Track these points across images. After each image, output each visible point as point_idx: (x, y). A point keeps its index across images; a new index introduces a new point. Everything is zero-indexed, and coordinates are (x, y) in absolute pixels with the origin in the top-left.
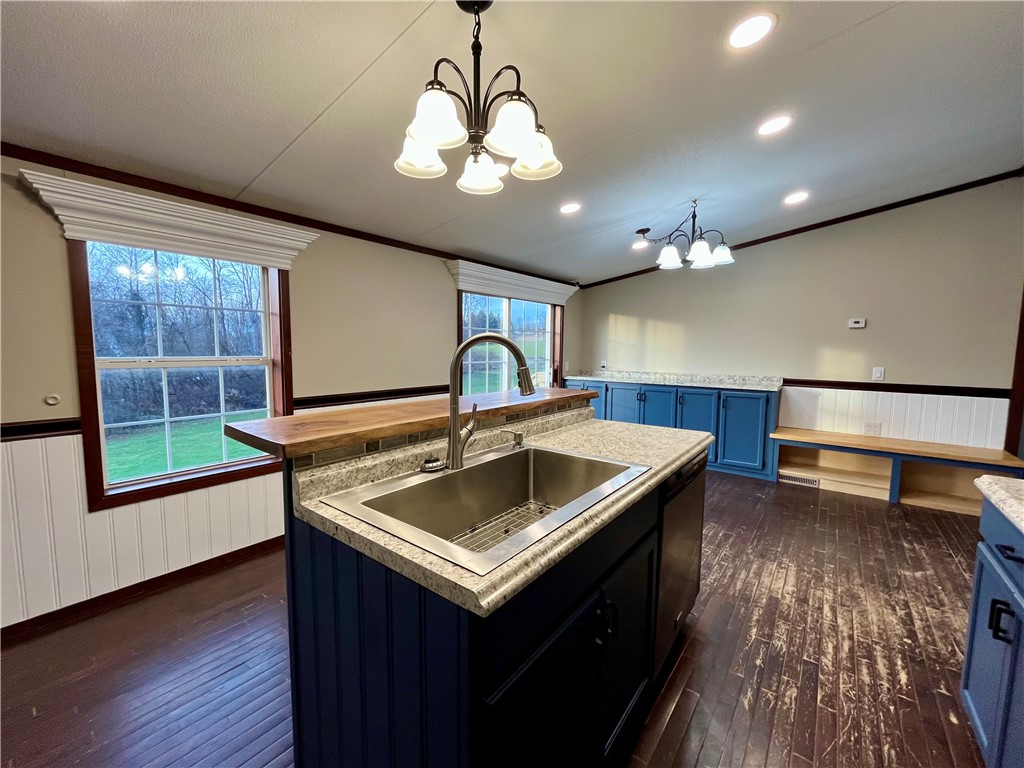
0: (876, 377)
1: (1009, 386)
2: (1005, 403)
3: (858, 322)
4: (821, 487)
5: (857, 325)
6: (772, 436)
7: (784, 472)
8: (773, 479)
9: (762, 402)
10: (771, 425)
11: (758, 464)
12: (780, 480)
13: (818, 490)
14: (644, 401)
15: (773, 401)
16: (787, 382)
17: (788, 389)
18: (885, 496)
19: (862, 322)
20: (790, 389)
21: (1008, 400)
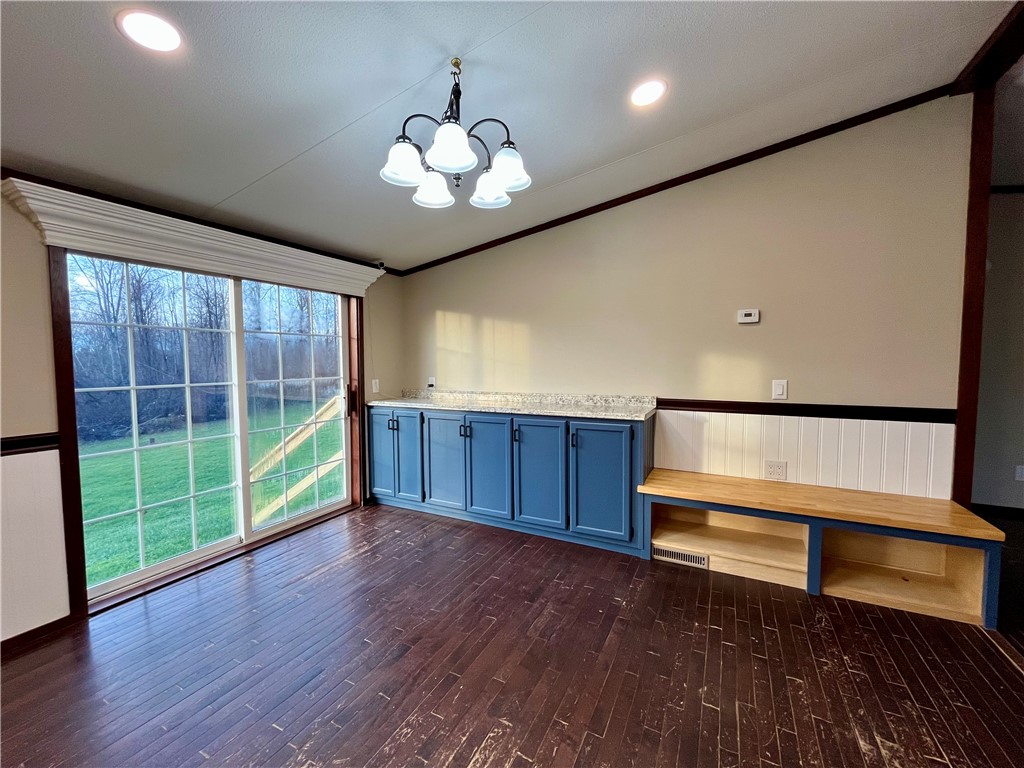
0: (777, 394)
1: (953, 405)
2: (950, 429)
3: (750, 315)
4: (713, 568)
5: (748, 319)
6: (641, 489)
7: (659, 543)
8: (645, 556)
9: (625, 437)
10: (639, 472)
11: (623, 533)
12: (656, 557)
13: (707, 572)
14: (471, 436)
15: (640, 435)
16: (663, 404)
17: (663, 413)
18: (802, 584)
19: (755, 312)
20: (667, 415)
21: (953, 425)
